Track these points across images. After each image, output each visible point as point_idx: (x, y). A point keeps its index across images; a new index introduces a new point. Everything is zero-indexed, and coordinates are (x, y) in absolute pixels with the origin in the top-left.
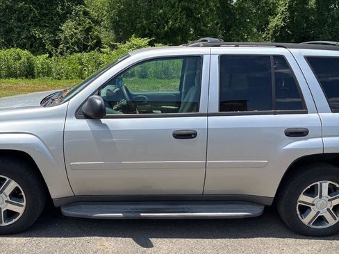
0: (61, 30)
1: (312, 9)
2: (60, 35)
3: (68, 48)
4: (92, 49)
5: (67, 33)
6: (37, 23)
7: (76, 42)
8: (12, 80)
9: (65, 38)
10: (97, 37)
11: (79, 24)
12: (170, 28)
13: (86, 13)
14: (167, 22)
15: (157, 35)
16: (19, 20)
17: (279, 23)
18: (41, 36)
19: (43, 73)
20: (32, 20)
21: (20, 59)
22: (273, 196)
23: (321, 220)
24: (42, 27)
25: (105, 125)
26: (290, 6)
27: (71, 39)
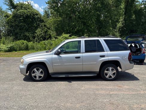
0: (36, 32)
1: (134, 19)
2: (35, 34)
3: (38, 39)
4: (48, 39)
5: (38, 33)
6: (27, 30)
7: (41, 37)
8: (21, 51)
9: (38, 35)
10: (50, 34)
11: (43, 30)
12: (77, 30)
13: (45, 26)
14: (76, 28)
15: (72, 33)
16: (20, 29)
17: (121, 25)
18: (28, 35)
19: (31, 48)
20: (25, 29)
21: (23, 44)
22: (99, 71)
23: (110, 77)
24: (29, 31)
25: (60, 56)
26: (124, 19)
27: (40, 36)
